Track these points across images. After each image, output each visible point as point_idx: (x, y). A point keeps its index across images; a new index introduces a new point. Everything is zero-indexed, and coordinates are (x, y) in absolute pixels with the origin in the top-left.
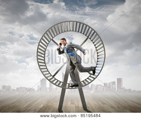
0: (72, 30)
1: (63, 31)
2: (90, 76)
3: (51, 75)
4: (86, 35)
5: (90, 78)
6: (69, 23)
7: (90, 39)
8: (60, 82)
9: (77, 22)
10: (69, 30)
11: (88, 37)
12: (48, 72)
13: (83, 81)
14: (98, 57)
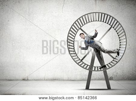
0: (97, 20)
1: (90, 21)
2: (113, 60)
3: (79, 59)
4: (110, 25)
5: (113, 62)
6: (95, 14)
7: (113, 28)
8: (88, 65)
9: (102, 14)
10: (95, 20)
11: (112, 26)
12: (77, 57)
13: (107, 65)
14: (121, 44)
